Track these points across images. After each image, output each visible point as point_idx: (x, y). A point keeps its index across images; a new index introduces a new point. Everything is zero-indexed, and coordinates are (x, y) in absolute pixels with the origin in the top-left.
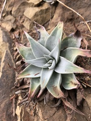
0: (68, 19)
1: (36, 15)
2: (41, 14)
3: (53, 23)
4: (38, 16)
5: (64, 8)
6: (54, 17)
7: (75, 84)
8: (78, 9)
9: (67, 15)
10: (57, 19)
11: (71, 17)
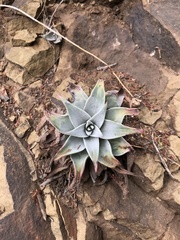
0: (81, 65)
1: (33, 60)
2: (41, 58)
3: (61, 71)
4: (35, 61)
5: (73, 48)
6: (61, 61)
7: (125, 148)
8: (91, 49)
9: (79, 58)
10: (66, 66)
11: (85, 62)
